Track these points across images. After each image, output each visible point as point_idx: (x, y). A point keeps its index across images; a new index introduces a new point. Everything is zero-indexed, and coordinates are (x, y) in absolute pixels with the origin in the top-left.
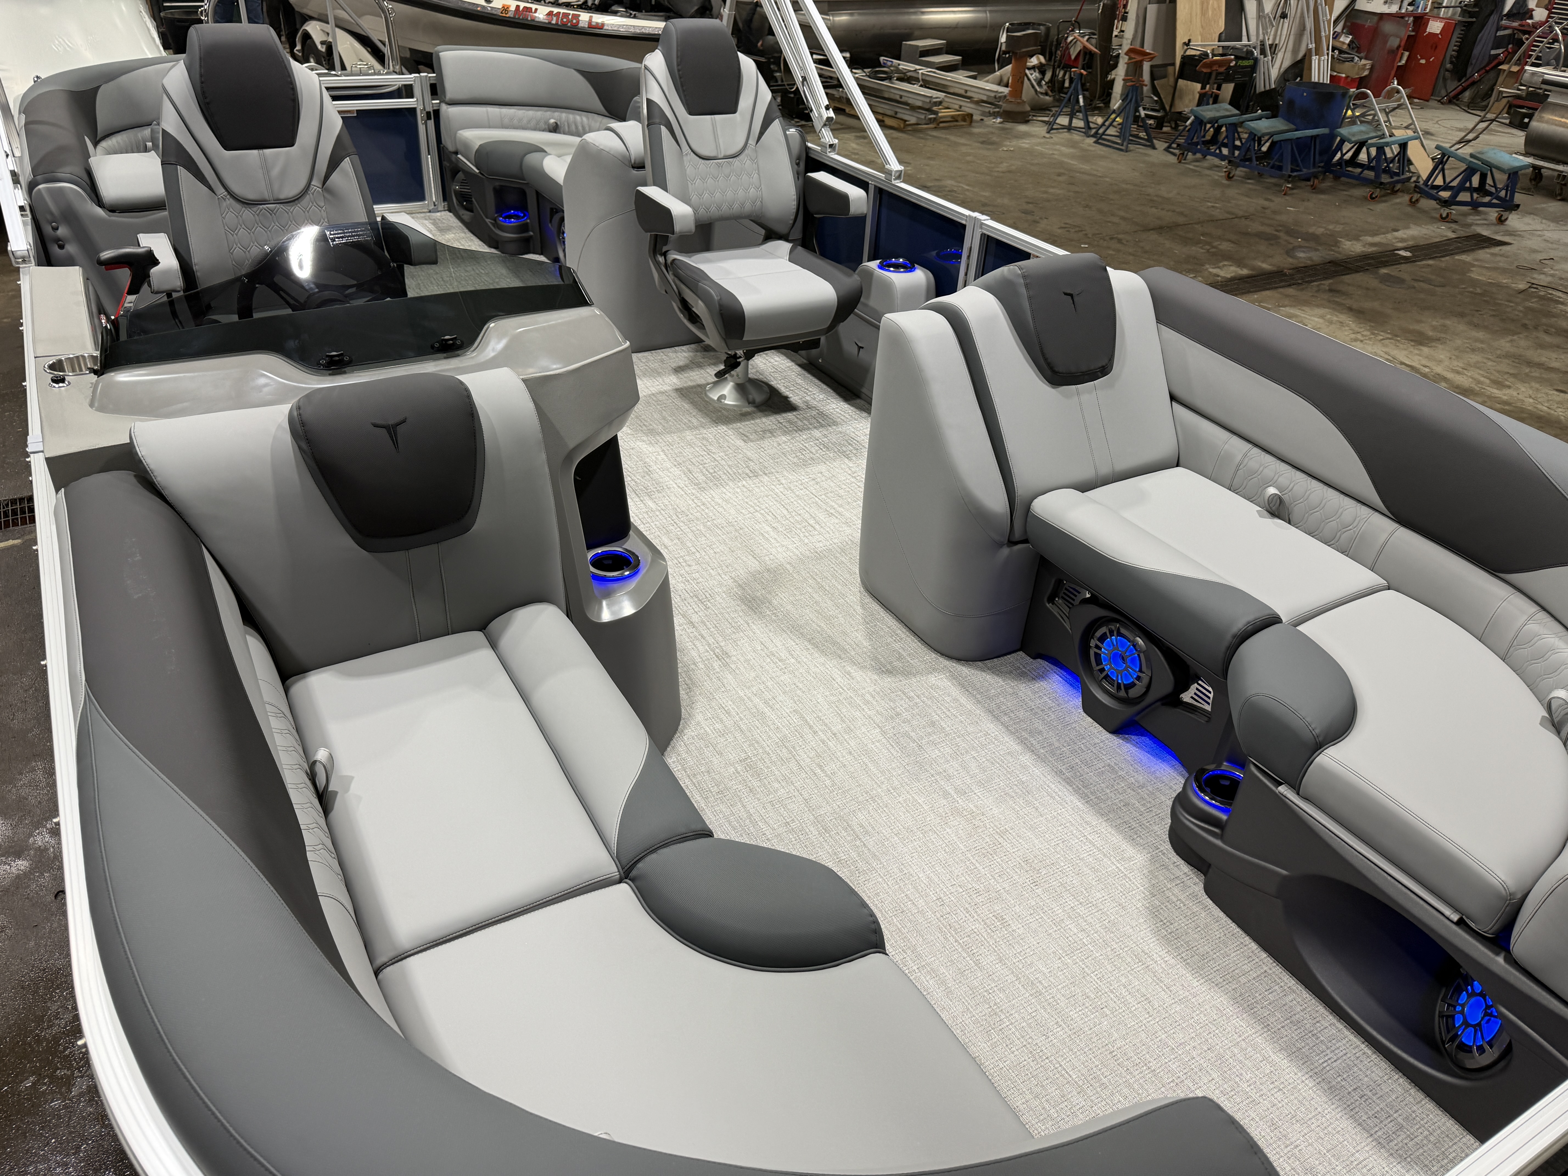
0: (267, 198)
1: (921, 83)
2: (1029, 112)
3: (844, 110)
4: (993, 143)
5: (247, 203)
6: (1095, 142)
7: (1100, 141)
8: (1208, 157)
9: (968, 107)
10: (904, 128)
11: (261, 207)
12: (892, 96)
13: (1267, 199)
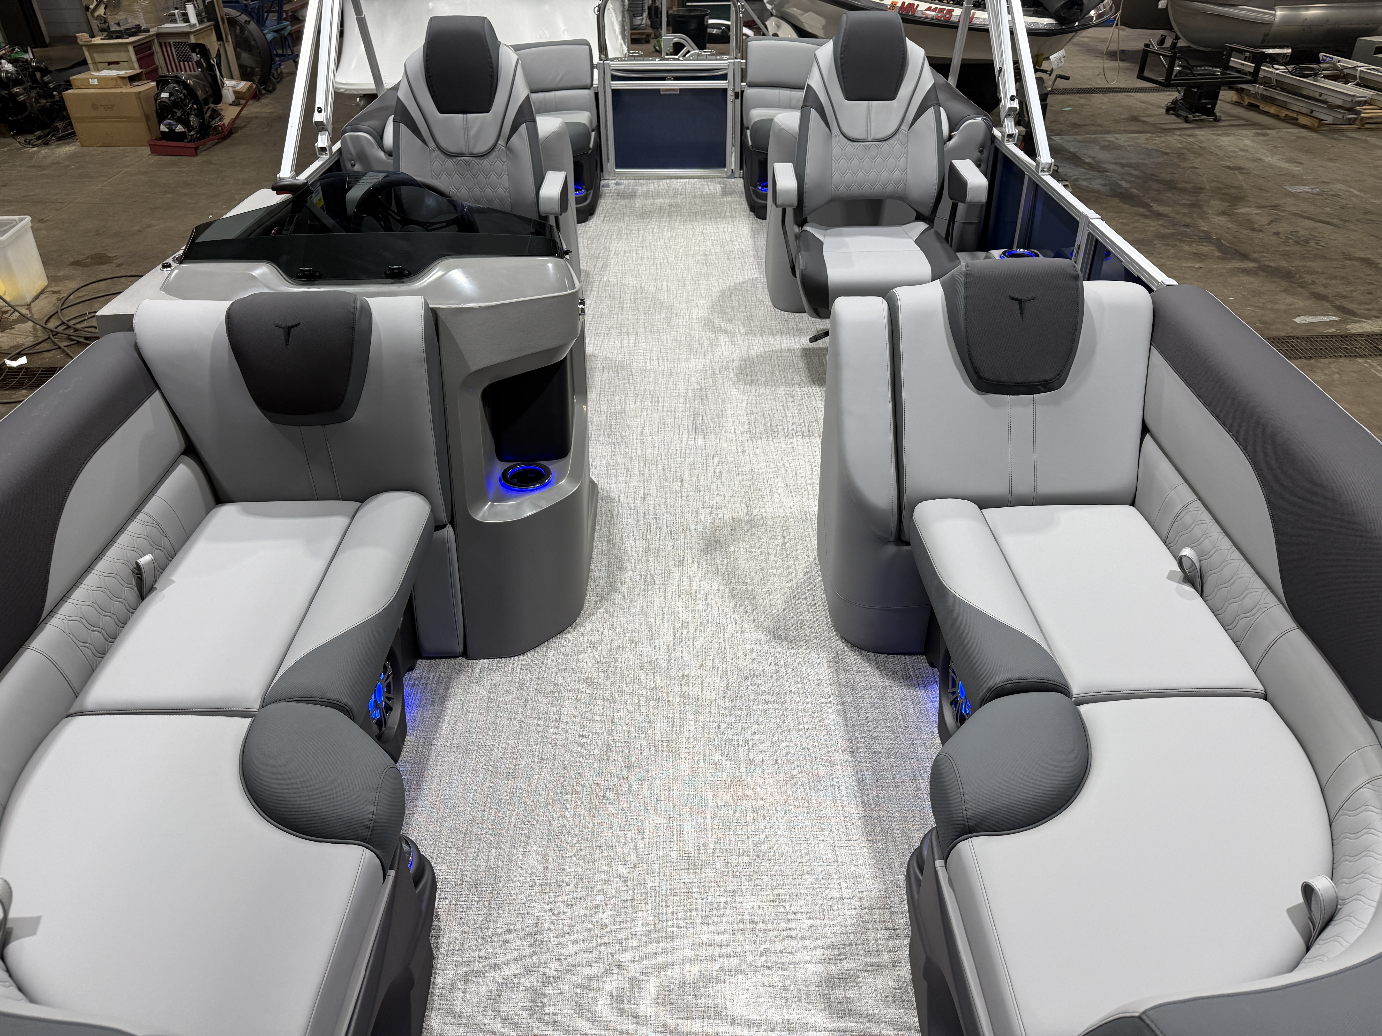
0: (464, 151)
1: (1352, 80)
3: (1258, 106)
5: (450, 155)
10: (1317, 126)
11: (459, 158)
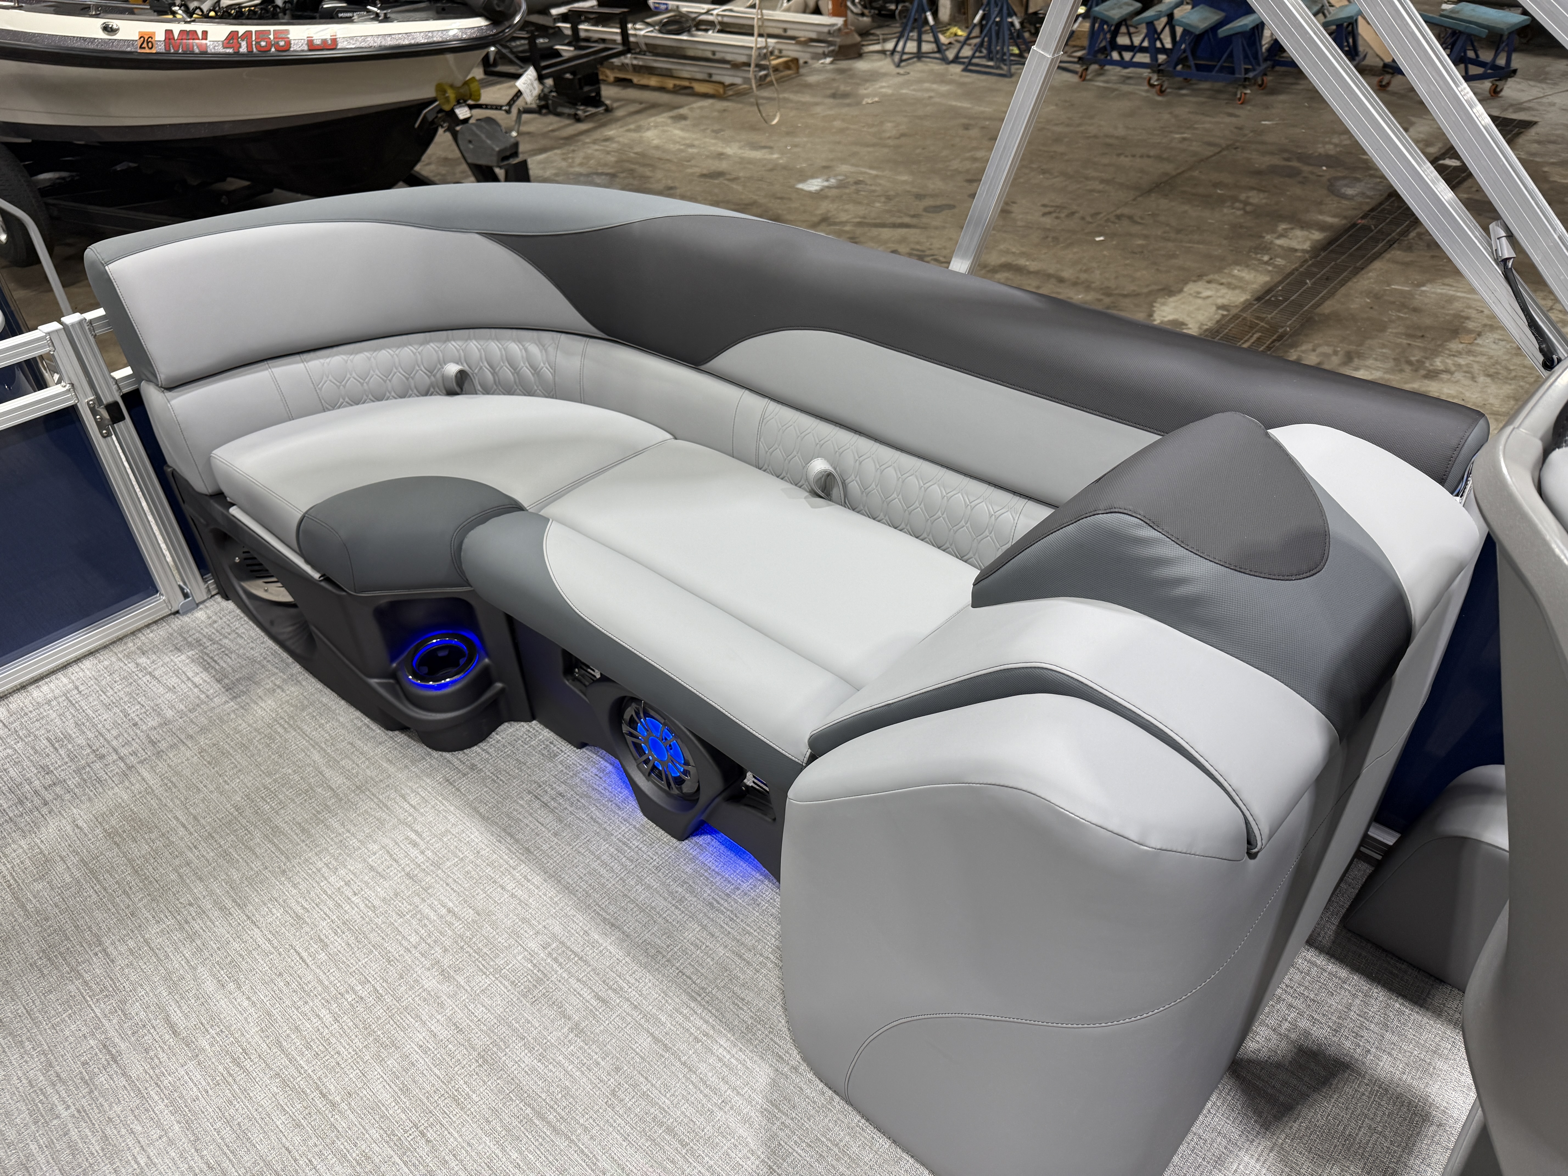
1: (718, 27)
2: (859, 43)
3: (630, 81)
4: (845, 95)
6: (965, 70)
7: (970, 68)
8: (1107, 67)
9: (791, 51)
10: (725, 93)
12: (699, 54)
13: (1231, 115)
